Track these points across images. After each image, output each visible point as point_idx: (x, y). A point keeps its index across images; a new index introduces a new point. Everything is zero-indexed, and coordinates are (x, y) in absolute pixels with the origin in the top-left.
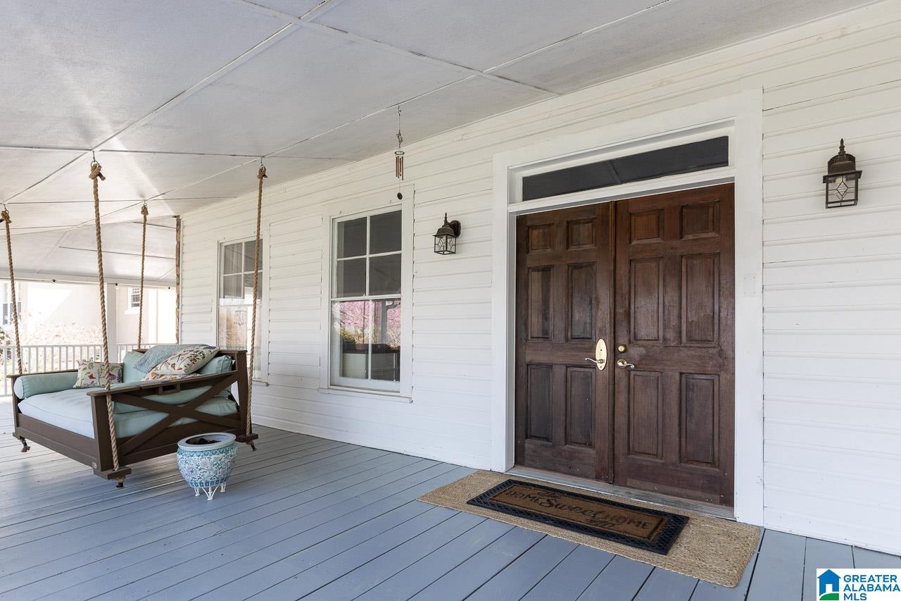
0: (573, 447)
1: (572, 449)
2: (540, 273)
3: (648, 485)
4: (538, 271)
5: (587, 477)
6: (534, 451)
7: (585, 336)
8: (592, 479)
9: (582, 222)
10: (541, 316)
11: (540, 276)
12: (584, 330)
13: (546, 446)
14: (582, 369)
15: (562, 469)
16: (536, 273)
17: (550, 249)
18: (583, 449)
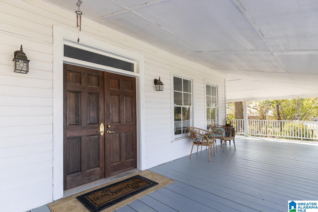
0: (90, 170)
1: (90, 171)
2: (74, 94)
3: (117, 172)
4: (73, 92)
5: (97, 180)
6: (72, 180)
7: (95, 123)
8: (99, 179)
9: (93, 75)
10: (74, 114)
11: (74, 95)
12: (94, 120)
13: (79, 175)
14: (93, 136)
15: (86, 181)
16: (72, 94)
17: (78, 84)
18: (94, 169)
